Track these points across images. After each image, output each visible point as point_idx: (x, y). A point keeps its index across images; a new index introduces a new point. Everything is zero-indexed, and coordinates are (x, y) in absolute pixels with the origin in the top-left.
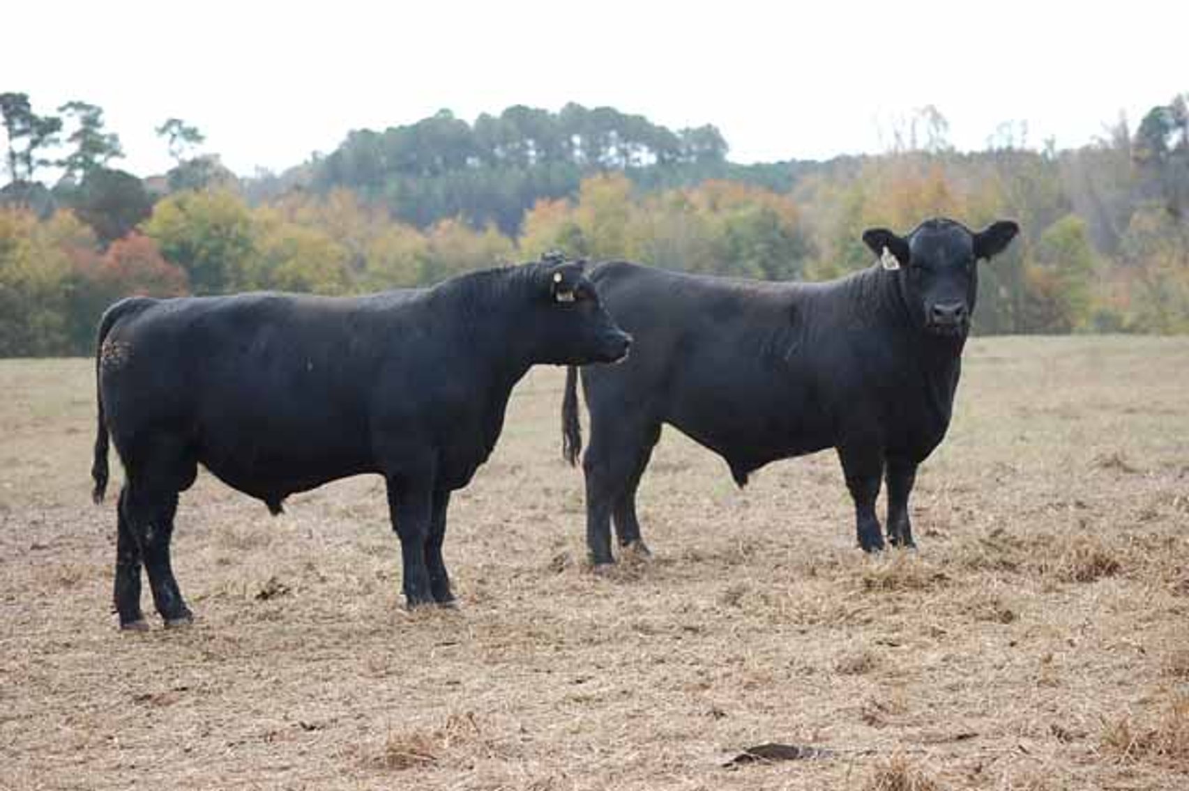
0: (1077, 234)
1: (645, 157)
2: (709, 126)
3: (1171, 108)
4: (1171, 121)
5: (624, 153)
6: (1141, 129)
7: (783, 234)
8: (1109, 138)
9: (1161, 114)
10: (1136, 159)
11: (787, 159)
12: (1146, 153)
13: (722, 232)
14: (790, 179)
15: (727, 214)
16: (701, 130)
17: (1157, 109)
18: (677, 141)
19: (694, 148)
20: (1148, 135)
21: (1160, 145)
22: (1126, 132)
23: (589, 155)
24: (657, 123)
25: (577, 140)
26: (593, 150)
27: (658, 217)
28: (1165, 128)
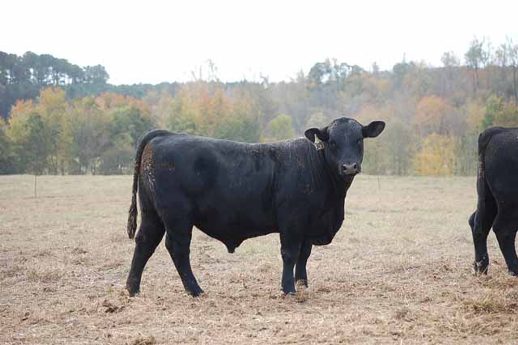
0: (286, 123)
1: (67, 80)
2: (99, 66)
3: (324, 63)
4: (324, 70)
5: (56, 78)
6: (310, 73)
7: (143, 120)
8: (295, 77)
9: (320, 66)
10: (308, 88)
11: (137, 83)
12: (313, 84)
13: (112, 118)
14: (140, 93)
15: (116, 110)
16: (95, 67)
17: (318, 64)
18: (83, 73)
19: (92, 76)
20: (314, 76)
21: (319, 82)
22: (303, 74)
23: (38, 79)
24: (73, 64)
25: (32, 70)
26: (40, 77)
27: (80, 110)
28: (322, 74)
